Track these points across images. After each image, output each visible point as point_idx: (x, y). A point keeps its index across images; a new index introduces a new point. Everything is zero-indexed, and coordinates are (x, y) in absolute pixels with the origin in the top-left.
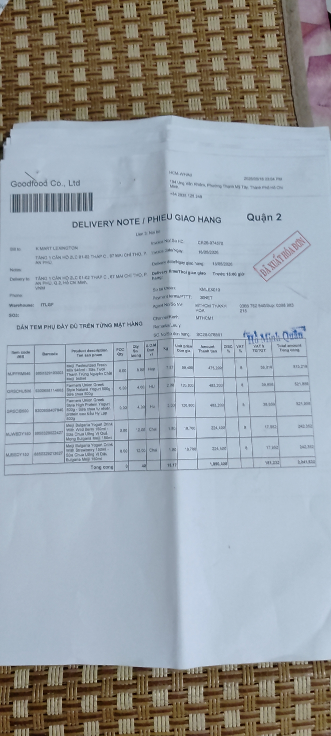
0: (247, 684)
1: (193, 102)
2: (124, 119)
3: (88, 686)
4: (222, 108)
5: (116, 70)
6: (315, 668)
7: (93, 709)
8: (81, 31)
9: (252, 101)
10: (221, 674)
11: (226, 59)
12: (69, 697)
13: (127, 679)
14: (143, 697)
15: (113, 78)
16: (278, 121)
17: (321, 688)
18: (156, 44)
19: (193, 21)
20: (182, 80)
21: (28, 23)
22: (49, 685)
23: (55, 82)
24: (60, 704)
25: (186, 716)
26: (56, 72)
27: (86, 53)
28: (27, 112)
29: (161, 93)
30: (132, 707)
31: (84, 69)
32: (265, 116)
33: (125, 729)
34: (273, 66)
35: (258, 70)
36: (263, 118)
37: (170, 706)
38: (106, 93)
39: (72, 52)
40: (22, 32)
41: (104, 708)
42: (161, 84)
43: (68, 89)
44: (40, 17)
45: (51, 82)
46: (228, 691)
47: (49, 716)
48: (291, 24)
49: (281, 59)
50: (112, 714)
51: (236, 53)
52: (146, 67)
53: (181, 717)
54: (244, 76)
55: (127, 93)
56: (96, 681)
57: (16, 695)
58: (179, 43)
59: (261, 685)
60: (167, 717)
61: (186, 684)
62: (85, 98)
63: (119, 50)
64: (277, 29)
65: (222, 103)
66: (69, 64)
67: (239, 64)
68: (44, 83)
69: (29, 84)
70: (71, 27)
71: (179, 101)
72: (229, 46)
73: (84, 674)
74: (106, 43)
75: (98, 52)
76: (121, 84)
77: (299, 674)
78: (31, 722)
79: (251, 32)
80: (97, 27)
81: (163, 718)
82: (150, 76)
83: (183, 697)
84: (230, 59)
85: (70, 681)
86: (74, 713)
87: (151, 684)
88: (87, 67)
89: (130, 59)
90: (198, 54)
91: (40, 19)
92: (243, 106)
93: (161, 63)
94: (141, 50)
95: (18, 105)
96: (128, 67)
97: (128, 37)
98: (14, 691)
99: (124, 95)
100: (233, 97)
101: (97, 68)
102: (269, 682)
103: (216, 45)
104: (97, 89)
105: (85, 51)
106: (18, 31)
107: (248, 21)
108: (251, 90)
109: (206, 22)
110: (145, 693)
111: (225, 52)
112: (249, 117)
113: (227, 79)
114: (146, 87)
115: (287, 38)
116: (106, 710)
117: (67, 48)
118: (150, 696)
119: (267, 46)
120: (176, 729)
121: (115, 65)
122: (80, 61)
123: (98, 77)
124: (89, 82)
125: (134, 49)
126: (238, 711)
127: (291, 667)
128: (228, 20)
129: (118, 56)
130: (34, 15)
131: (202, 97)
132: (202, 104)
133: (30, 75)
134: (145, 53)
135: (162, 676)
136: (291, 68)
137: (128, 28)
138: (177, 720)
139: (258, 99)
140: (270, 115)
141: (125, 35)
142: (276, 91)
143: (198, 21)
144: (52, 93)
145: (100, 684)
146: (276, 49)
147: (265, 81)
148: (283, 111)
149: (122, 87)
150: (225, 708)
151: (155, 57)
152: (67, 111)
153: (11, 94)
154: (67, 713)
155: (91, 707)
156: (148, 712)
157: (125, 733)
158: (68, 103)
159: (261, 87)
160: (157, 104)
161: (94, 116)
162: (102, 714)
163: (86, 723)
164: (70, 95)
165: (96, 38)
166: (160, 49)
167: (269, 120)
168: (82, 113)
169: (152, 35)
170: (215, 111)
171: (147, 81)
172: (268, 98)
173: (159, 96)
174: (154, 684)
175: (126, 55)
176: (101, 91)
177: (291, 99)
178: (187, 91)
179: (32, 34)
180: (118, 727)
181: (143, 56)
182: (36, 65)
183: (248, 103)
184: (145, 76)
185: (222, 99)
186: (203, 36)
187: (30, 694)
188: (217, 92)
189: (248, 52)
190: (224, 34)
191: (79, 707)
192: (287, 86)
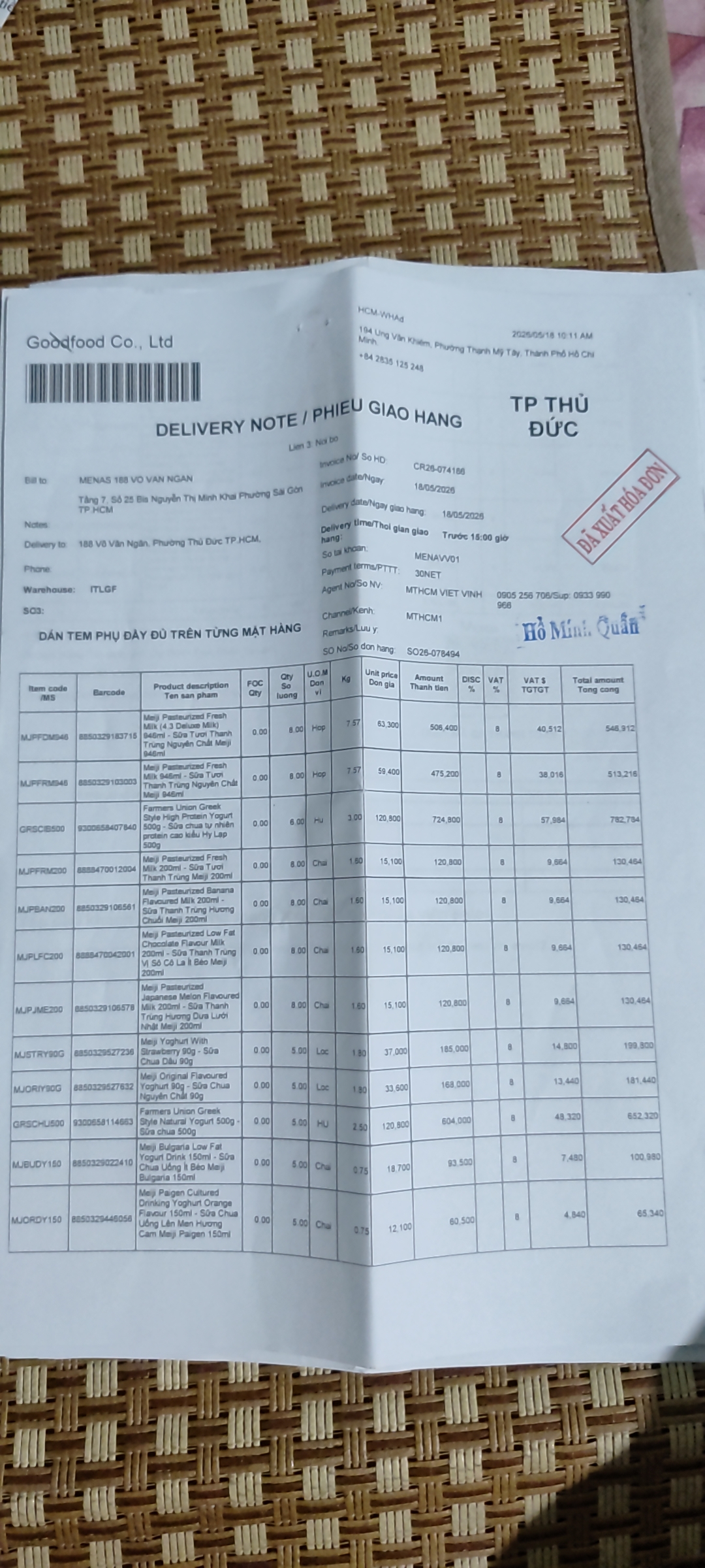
0: (572, 1443)
1: (435, 210)
3: (242, 1454)
4: (497, 223)
5: (269, 143)
7: (255, 1499)
8: (190, 57)
9: (562, 205)
10: (516, 1422)
11: (503, 113)
12: (202, 1477)
13: (322, 1437)
14: (358, 1473)
15: (262, 161)
16: (618, 249)
18: (353, 82)
19: (433, 26)
20: (411, 163)
21: (74, 39)
22: (159, 1453)
23: (138, 175)
24: (184, 1493)
25: (445, 1509)
26: (140, 152)
27: (202, 106)
28: (80, 243)
29: (365, 193)
30: (334, 1494)
31: (199, 144)
32: (589, 238)
33: (320, 1541)
34: (605, 127)
35: (574, 136)
36: (585, 242)
37: (412, 1490)
38: (248, 195)
39: (170, 106)
40: (61, 62)
41: (276, 1497)
42: (366, 173)
43: (167, 188)
44: (99, 25)
45: (128, 176)
46: (533, 1458)
47: (163, 1517)
48: (645, 29)
49: (624, 108)
50: (294, 1509)
51: (527, 98)
52: (332, 135)
53: (436, 1511)
54: (545, 150)
55: (294, 195)
56: (258, 1444)
58: (404, 78)
59: (601, 1442)
60: (408, 1512)
61: (445, 1445)
62: (202, 208)
63: (273, 97)
64: (614, 40)
65: (498, 212)
66: (166, 132)
67: (533, 122)
68: (115, 177)
69: (82, 181)
70: (168, 48)
71: (404, 211)
72: (511, 83)
73: (231, 1430)
74: (245, 83)
75: (227, 103)
76: (280, 174)
78: (124, 1527)
79: (558, 48)
80: (223, 46)
81: (399, 1513)
82: (341, 156)
83: (439, 1471)
84: (513, 112)
85: (203, 1445)
86: (215, 1508)
87: (373, 1447)
89: (298, 118)
90: (443, 102)
91: (99, 30)
92: (544, 218)
93: (365, 126)
94: (320, 97)
95: (60, 226)
96: (294, 136)
97: (291, 67)
99: (287, 200)
100: (521, 198)
101: (227, 141)
103: (483, 80)
104: (227, 187)
105: (201, 101)
106: (52, 59)
107: (553, 23)
108: (558, 182)
109: (460, 28)
110: (360, 1467)
111: (503, 96)
112: (557, 240)
113: (506, 158)
114: (332, 181)
115: (637, 61)
116: (281, 1501)
117: (161, 95)
118: (371, 1470)
119: (593, 81)
120: (426, 1535)
121: (266, 132)
122: (190, 125)
123: (229, 160)
124: (210, 173)
125: (304, 95)
128: (508, 23)
129: (271, 112)
130: (86, 22)
131: (454, 200)
132: (454, 216)
133: (84, 161)
134: (330, 103)
135: (394, 1430)
136: (645, 129)
137: (292, 45)
138: (428, 1516)
139: (575, 201)
140: (601, 235)
141: (284, 64)
142: (611, 182)
143: (444, 25)
144: (133, 198)
145: (266, 1450)
146: (613, 86)
147: (590, 160)
148: (627, 226)
149: (281, 181)
150: (527, 1490)
151: (351, 111)
152: (164, 237)
153: (44, 204)
154: (199, 1509)
155: (250, 1495)
156: (367, 1504)
157: (320, 1547)
158: (165, 222)
159: (581, 174)
160: (358, 217)
161: (223, 247)
162: (273, 1509)
163: (239, 1527)
164: (171, 202)
165: (223, 70)
166: (361, 93)
167: (598, 246)
168: (197, 243)
169: (343, 62)
170: (483, 230)
171: (336, 165)
172: (596, 197)
173: (362, 199)
174: (380, 1445)
175: (289, 108)
176: (237, 191)
177: (646, 199)
178: (421, 188)
179: (82, 67)
180: (305, 1536)
181: (324, 109)
182: (95, 137)
183: (552, 211)
184: (330, 154)
185: (497, 203)
186: (455, 61)
187: (120, 1472)
188: (488, 187)
189: (551, 96)
190: (500, 56)
191: (225, 1497)
192: (637, 171)
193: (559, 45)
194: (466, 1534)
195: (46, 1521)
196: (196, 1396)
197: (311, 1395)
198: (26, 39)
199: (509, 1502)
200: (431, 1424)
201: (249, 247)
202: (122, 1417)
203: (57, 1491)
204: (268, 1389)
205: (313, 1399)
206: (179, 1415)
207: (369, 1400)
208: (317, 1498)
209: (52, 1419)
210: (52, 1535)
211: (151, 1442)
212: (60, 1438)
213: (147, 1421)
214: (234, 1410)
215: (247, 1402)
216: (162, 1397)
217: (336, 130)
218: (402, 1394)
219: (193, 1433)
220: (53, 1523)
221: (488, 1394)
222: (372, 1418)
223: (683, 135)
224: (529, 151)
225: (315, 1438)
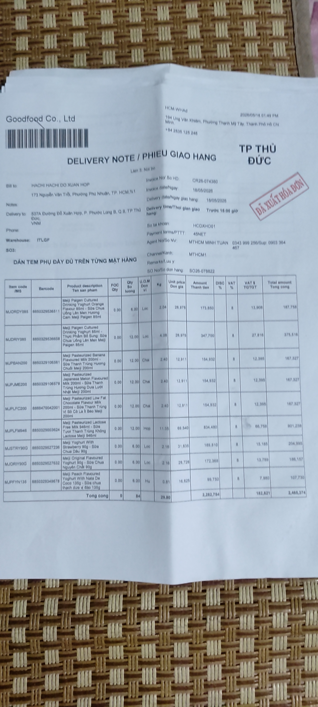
0: (228, 618)
1: (193, 49)
2: (123, 67)
3: (81, 616)
4: (222, 56)
5: (116, 14)
6: (293, 605)
7: (86, 637)
9: (253, 49)
10: (204, 608)
11: (228, 4)
12: (63, 626)
13: (118, 611)
14: (132, 627)
15: (112, 23)
16: (279, 71)
17: (297, 623)
20: (183, 26)
22: (45, 615)
23: (53, 27)
24: (55, 632)
25: (171, 645)
26: (54, 16)
28: (24, 58)
29: (160, 39)
30: (121, 636)
31: (83, 13)
32: (266, 65)
33: (115, 655)
34: (276, 12)
35: (261, 16)
36: (264, 67)
37: (156, 635)
38: (105, 37)
41: (95, 636)
42: (161, 30)
43: (67, 33)
45: (48, 27)
46: (211, 623)
47: (45, 642)
49: (285, 4)
50: (103, 642)
52: (146, 11)
53: (167, 645)
54: (246, 23)
55: (127, 39)
56: (89, 612)
57: (15, 622)
59: (241, 619)
60: (154, 645)
61: (172, 616)
62: (83, 44)
65: (223, 51)
66: (67, 7)
67: (242, 9)
68: (42, 27)
69: (27, 28)
71: (179, 49)
73: (77, 606)
76: (121, 30)
77: (278, 610)
78: (28, 647)
81: (150, 645)
82: (150, 22)
83: (168, 627)
84: (233, 4)
85: (64, 612)
86: (68, 640)
88: (86, 10)
92: (245, 55)
93: (162, 8)
95: (15, 50)
96: (128, 11)
98: (12, 619)
99: (123, 41)
100: (234, 45)
101: (95, 13)
102: (249, 617)
104: (95, 34)
108: (252, 38)
110: (133, 624)
112: (250, 65)
113: (228, 25)
114: (145, 33)
116: (97, 638)
118: (138, 626)
121: (114, 9)
122: (79, 4)
123: (96, 22)
124: (88, 27)
126: (220, 642)
127: (271, 604)
131: (202, 44)
132: (202, 52)
133: (27, 19)
135: (150, 609)
136: (295, 13)
138: (163, 647)
139: (260, 47)
140: (271, 64)
142: (278, 39)
144: (50, 38)
145: (92, 615)
147: (268, 28)
148: (284, 60)
149: (121, 32)
150: (207, 638)
152: (65, 57)
153: (8, 39)
154: (61, 640)
155: (84, 634)
156: (136, 640)
157: (115, 658)
158: (65, 50)
159: (263, 34)
160: (156, 50)
161: (92, 62)
162: (94, 641)
163: (79, 649)
164: (68, 40)
167: (270, 68)
168: (80, 60)
170: (215, 59)
171: (147, 26)
172: (270, 46)
173: (159, 42)
174: (142, 615)
176: (100, 36)
177: (294, 47)
178: (187, 38)
180: (108, 653)
182: (34, 7)
183: (249, 52)
184: (145, 21)
185: (223, 47)
187: (27, 622)
188: (219, 39)
191: (73, 635)
192: (290, 34)
194: (180, 657)
196: (62, 590)
197: (114, 592)
200: (167, 607)
201: (104, 63)
202: (29, 598)
204: (95, 589)
206: (54, 599)
207: (139, 595)
208: (114, 637)
211: (41, 610)
213: (40, 601)
214: (79, 597)
215: (85, 594)
216: (47, 590)
217: (148, 9)
218: (154, 593)
219: (60, 607)
221: (193, 595)
222: (140, 603)
223: (312, 16)
224: (239, 22)
225: (114, 611)
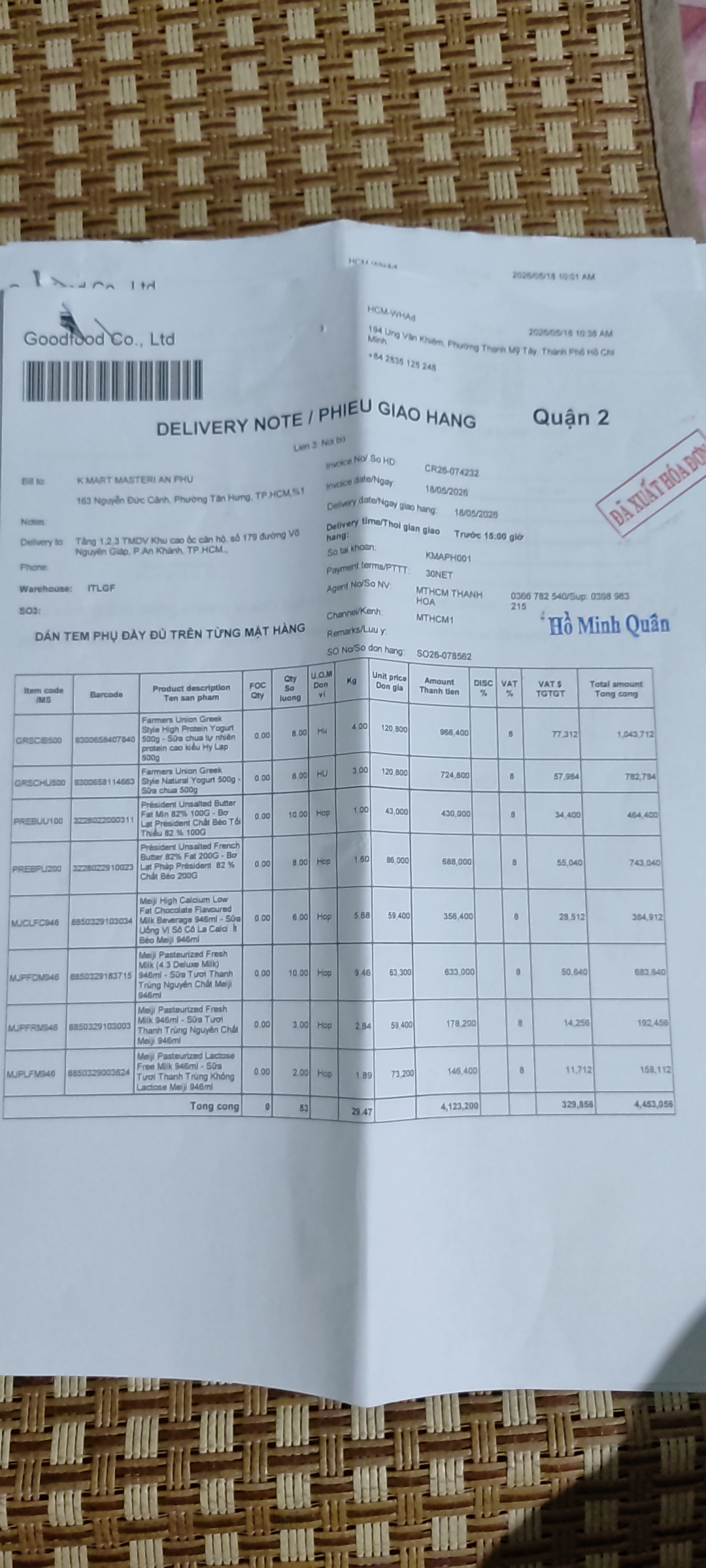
0: (558, 1455)
1: (438, 183)
3: (214, 1459)
4: (501, 197)
5: (267, 115)
7: (226, 1507)
8: (190, 26)
9: (568, 179)
10: (500, 1432)
11: (509, 86)
12: (172, 1483)
13: (299, 1444)
14: (335, 1481)
15: (261, 132)
16: (625, 224)
18: (355, 53)
20: (413, 135)
21: (71, 8)
22: (128, 1457)
23: (134, 145)
24: (154, 1499)
25: (425, 1522)
26: (136, 122)
27: (202, 76)
28: (74, 213)
29: (366, 166)
30: (309, 1504)
31: (197, 114)
32: (596, 213)
33: (294, 1552)
34: (614, 101)
35: (581, 109)
36: (591, 217)
37: (391, 1501)
38: (246, 164)
39: (168, 77)
40: (58, 31)
41: (249, 1506)
42: (367, 145)
43: (163, 158)
45: (124, 146)
46: (518, 1470)
47: (130, 1523)
49: (633, 82)
50: (267, 1518)
51: (534, 70)
52: (334, 106)
53: (415, 1523)
54: (551, 124)
55: (293, 167)
56: (231, 1449)
57: (56, 1478)
58: (408, 50)
59: (588, 1455)
60: (386, 1524)
61: (426, 1454)
62: (199, 179)
63: (275, 67)
64: (624, 12)
65: (502, 185)
66: (164, 103)
67: (539, 94)
68: (110, 148)
69: (77, 151)
70: (167, 17)
71: (406, 184)
72: (518, 55)
73: (203, 1434)
74: (245, 53)
75: (226, 73)
76: (279, 146)
77: (671, 1432)
78: (89, 1533)
79: (567, 19)
80: (223, 15)
81: (377, 1526)
82: (343, 128)
83: (419, 1482)
84: (520, 85)
85: (173, 1449)
86: (185, 1515)
87: (350, 1455)
89: (299, 89)
90: (447, 74)
92: (549, 191)
93: (367, 97)
94: (321, 68)
95: (53, 196)
96: (294, 107)
97: (292, 38)
98: (50, 1471)
99: (286, 171)
100: (526, 171)
101: (225, 112)
102: (606, 1451)
103: (489, 52)
104: (225, 158)
105: (199, 72)
106: (49, 28)
108: (564, 156)
110: (336, 1475)
111: (509, 68)
112: (562, 215)
113: (511, 131)
114: (332, 152)
115: (648, 33)
116: (253, 1509)
117: (159, 65)
118: (348, 1479)
119: (602, 54)
120: (405, 1549)
121: (266, 103)
122: (189, 96)
123: (227, 131)
124: (208, 143)
125: (305, 66)
126: (538, 1510)
127: (653, 1416)
129: (271, 83)
131: (457, 173)
132: (458, 189)
133: (79, 131)
134: (332, 74)
135: (373, 1437)
136: (655, 102)
137: (293, 15)
138: (407, 1529)
139: (582, 176)
140: (608, 210)
141: (285, 34)
142: (620, 156)
144: (129, 169)
145: (239, 1455)
146: (622, 59)
147: (598, 134)
148: (635, 201)
149: (280, 152)
150: (510, 1504)
151: (353, 82)
152: (160, 208)
153: (38, 174)
154: (168, 1516)
155: (222, 1502)
156: (344, 1514)
157: (294, 1559)
158: (162, 191)
159: (588, 149)
160: (358, 189)
161: (219, 219)
162: (245, 1518)
163: (210, 1536)
164: (167, 173)
165: (223, 40)
166: (364, 63)
167: (605, 221)
168: (194, 213)
169: (346, 33)
170: (486, 203)
171: (337, 138)
172: (604, 172)
173: (362, 171)
174: (357, 1453)
175: (289, 78)
176: (234, 162)
177: (655, 173)
178: (424, 161)
179: (79, 36)
180: (279, 1547)
181: (326, 80)
182: (92, 107)
183: (558, 185)
184: (331, 126)
185: (501, 177)
186: (460, 33)
187: (87, 1476)
188: (491, 161)
189: (559, 68)
190: (507, 27)
191: (196, 1503)
192: (645, 144)
193: (568, 17)
194: (446, 1548)
195: (9, 1525)
196: (168, 1398)
197: (287, 1400)
198: (22, 8)
199: (492, 1516)
200: (411, 1433)
201: (246, 219)
202: (91, 1418)
203: (21, 1495)
205: (289, 1404)
206: (149, 1417)
209: (18, 1419)
210: (15, 1539)
211: (119, 1445)
212: (25, 1439)
213: (116, 1423)
214: (207, 1413)
215: (221, 1405)
216: (133, 1398)
217: (337, 102)
219: (164, 1437)
220: (16, 1528)
221: (471, 1402)
222: (349, 1425)
223: (694, 109)
224: (535, 125)
225: (290, 1444)
